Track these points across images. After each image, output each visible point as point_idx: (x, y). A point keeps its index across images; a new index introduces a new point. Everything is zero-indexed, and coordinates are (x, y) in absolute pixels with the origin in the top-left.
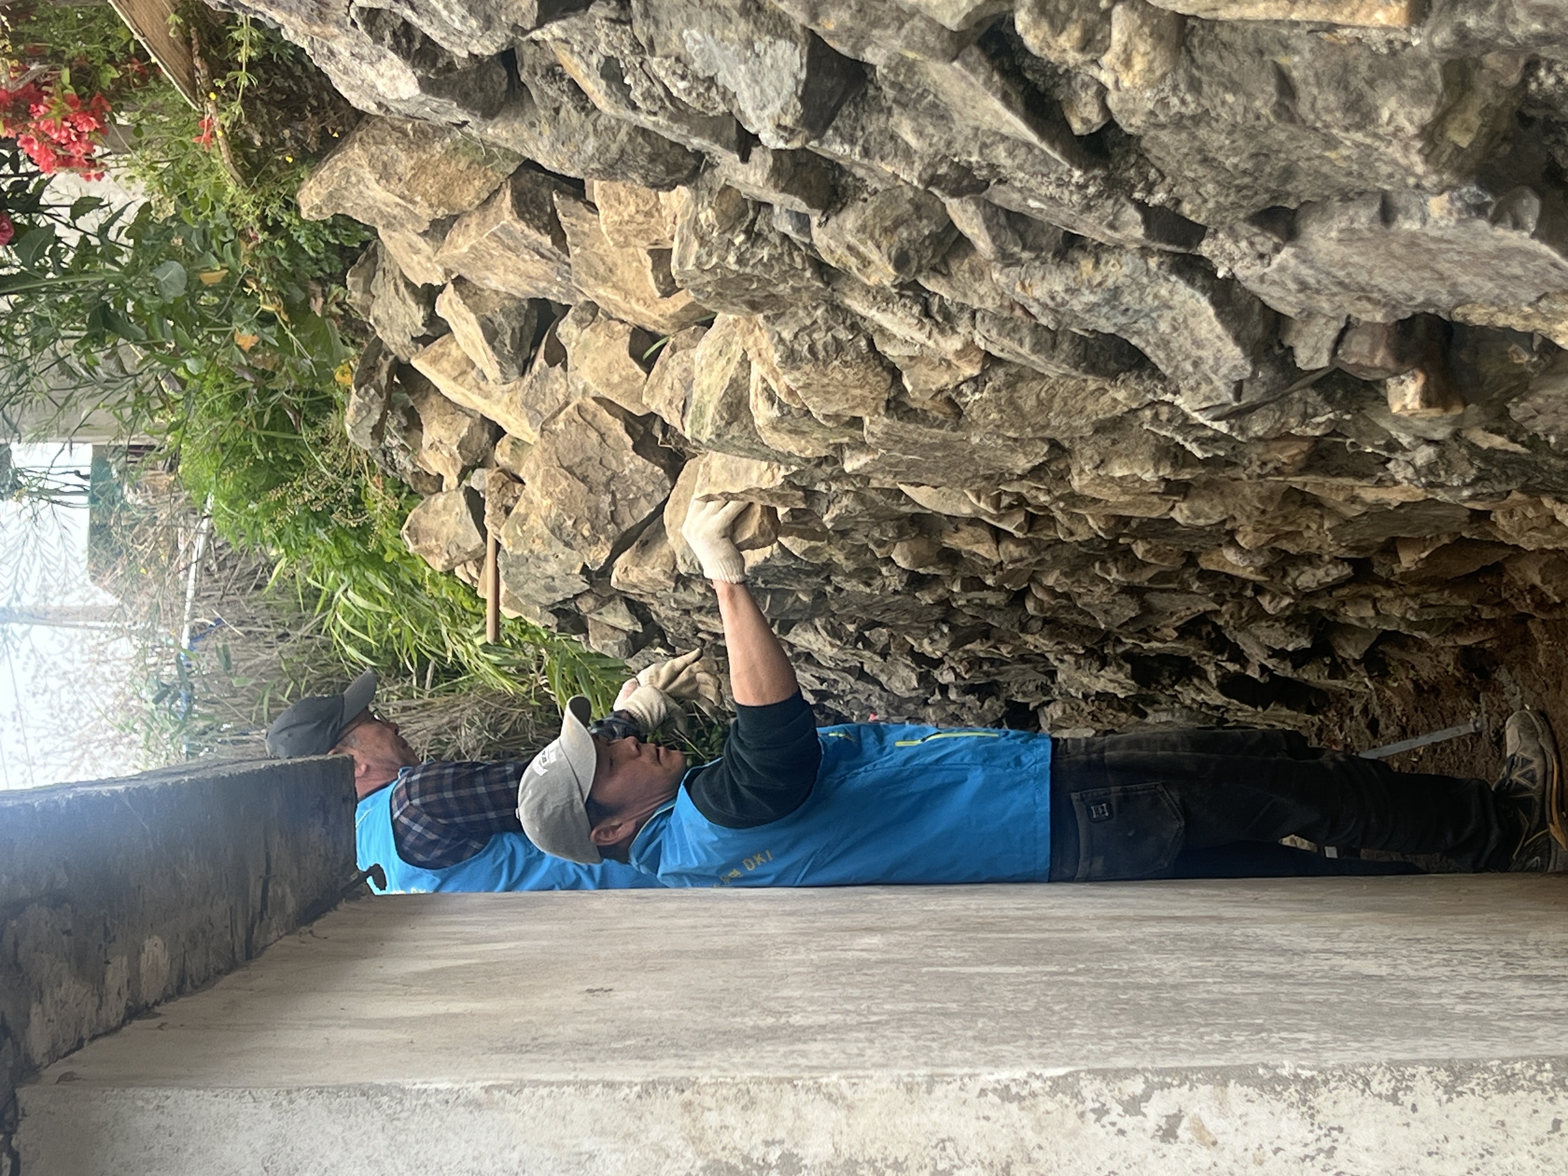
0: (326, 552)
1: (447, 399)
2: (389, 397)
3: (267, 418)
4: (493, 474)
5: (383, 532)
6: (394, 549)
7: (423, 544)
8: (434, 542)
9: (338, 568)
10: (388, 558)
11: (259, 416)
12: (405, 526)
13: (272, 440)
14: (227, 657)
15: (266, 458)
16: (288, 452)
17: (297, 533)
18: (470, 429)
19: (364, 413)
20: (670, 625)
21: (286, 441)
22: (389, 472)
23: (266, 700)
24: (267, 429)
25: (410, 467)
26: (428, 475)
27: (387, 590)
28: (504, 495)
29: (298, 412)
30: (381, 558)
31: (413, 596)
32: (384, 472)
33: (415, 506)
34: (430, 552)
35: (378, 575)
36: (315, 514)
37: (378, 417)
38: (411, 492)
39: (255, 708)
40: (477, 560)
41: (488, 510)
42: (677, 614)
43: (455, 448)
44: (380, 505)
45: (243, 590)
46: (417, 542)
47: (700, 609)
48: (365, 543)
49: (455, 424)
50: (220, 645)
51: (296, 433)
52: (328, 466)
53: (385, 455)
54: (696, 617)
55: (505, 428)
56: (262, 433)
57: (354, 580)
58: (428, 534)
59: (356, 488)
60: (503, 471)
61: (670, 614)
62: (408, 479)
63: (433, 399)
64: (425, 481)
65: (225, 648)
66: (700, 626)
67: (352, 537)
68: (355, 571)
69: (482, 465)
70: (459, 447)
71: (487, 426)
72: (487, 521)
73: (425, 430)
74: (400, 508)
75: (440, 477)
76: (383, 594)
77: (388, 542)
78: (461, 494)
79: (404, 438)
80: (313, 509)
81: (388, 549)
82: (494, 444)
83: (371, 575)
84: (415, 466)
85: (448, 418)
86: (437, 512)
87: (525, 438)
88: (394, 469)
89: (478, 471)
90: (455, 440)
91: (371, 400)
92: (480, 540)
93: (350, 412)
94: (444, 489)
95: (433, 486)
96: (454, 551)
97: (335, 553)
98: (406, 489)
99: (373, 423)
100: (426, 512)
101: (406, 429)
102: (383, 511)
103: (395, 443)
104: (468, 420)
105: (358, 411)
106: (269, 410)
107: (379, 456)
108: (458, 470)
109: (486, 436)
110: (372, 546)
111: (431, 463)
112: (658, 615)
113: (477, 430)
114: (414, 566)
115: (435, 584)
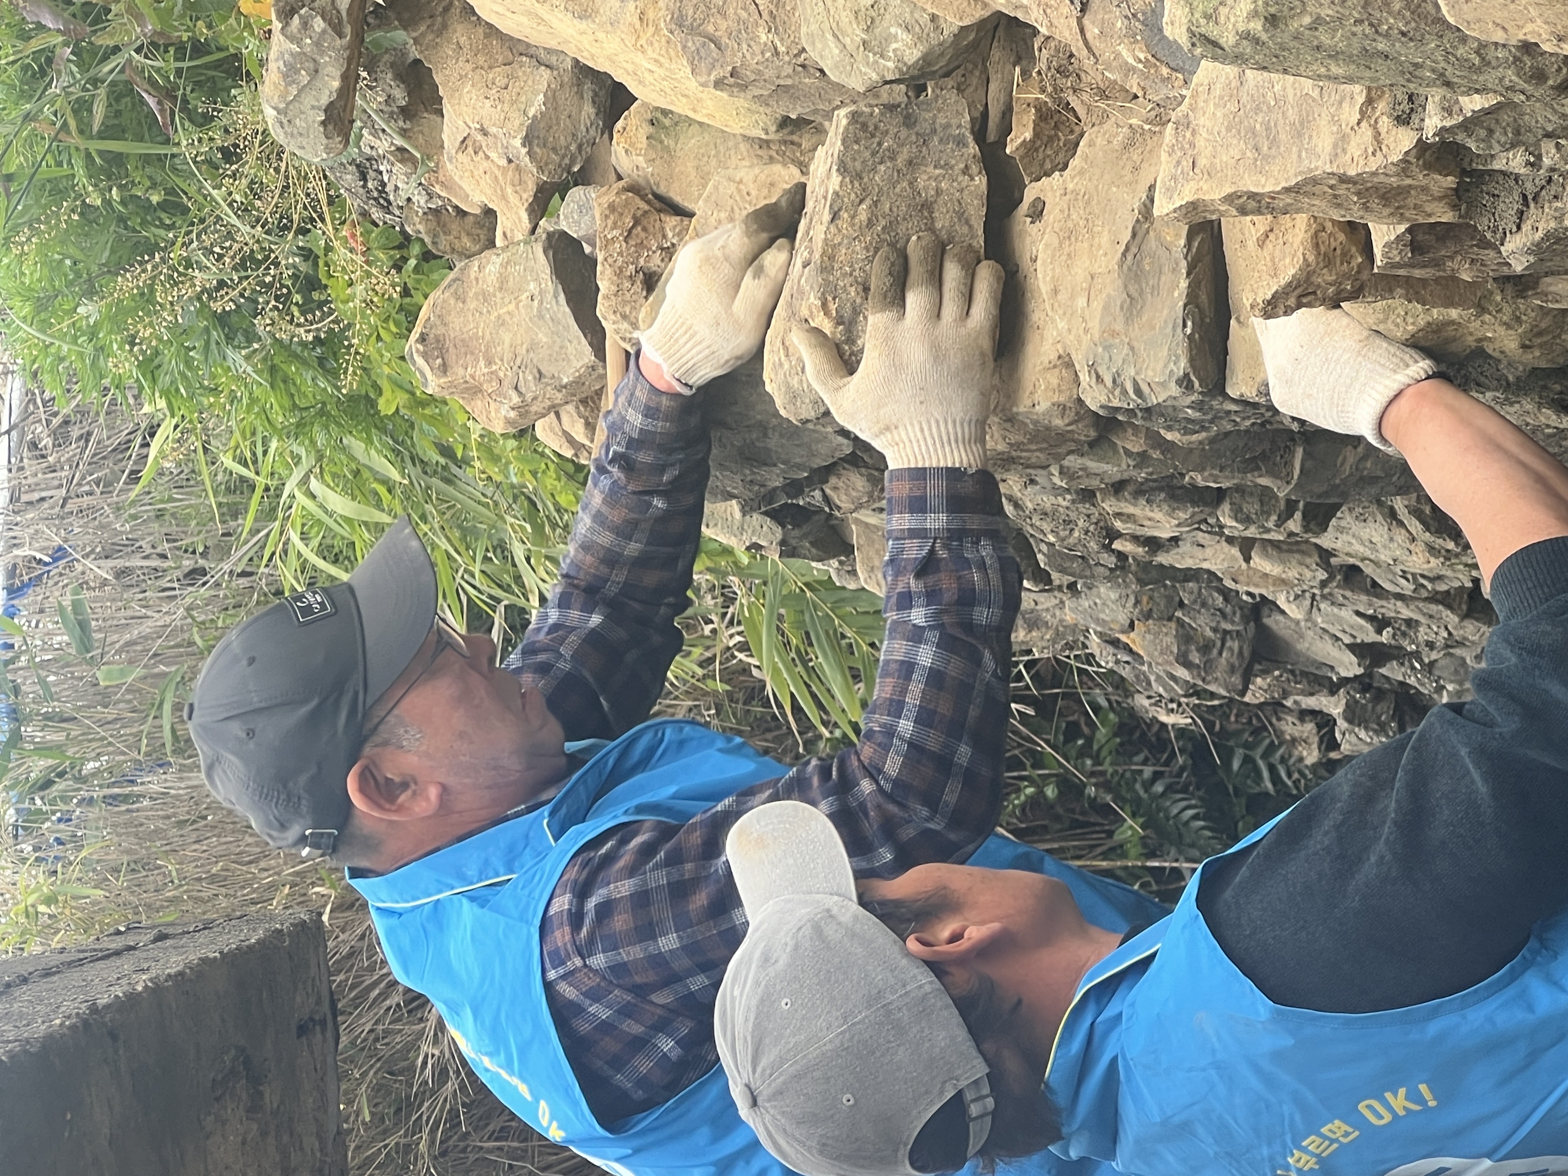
0: (253, 400)
1: (492, 30)
2: (359, 38)
3: (99, 111)
4: (612, 197)
5: (371, 349)
6: (397, 385)
7: (458, 372)
8: (482, 368)
9: (285, 433)
10: (387, 405)
11: (81, 108)
12: (415, 335)
13: (117, 160)
14: (83, 625)
15: (108, 203)
16: (154, 186)
17: (188, 362)
18: (551, 99)
19: (304, 77)
20: (1046, 526)
21: (146, 159)
22: (376, 214)
23: (167, 707)
24: (102, 136)
25: (420, 199)
26: (461, 213)
27: (394, 474)
28: (641, 245)
29: (168, 93)
30: (373, 404)
31: (448, 481)
32: (365, 214)
33: (435, 285)
34: (474, 391)
35: (369, 441)
36: (222, 319)
37: (336, 84)
38: (427, 256)
39: (145, 728)
40: (584, 401)
41: (605, 283)
42: (1063, 502)
43: (517, 142)
44: (359, 288)
45: (107, 484)
46: (444, 369)
47: (1118, 488)
48: (333, 374)
49: (514, 89)
50: (67, 602)
51: (167, 141)
52: (244, 210)
53: (364, 177)
54: (1109, 505)
55: (633, 88)
56: (95, 146)
57: (320, 458)
58: (467, 347)
59: (308, 254)
60: (634, 189)
61: (1048, 501)
62: (416, 227)
63: (460, 33)
64: (454, 227)
65: (77, 606)
66: (1118, 525)
67: (305, 363)
68: (321, 440)
69: (583, 178)
70: (527, 141)
71: (588, 86)
72: (602, 309)
73: (447, 108)
74: (406, 292)
75: (490, 213)
76: (386, 482)
77: (384, 371)
78: (539, 249)
79: (404, 133)
80: (217, 307)
81: (385, 385)
82: (608, 128)
83: (357, 445)
84: (430, 196)
85: (498, 75)
86: (485, 297)
87: (681, 108)
88: (387, 208)
89: (576, 193)
90: (518, 125)
91: (317, 44)
92: (588, 356)
93: (272, 76)
94: (499, 242)
95: (476, 240)
96: (530, 388)
97: (274, 402)
98: (416, 249)
99: (325, 101)
100: (460, 298)
101: (406, 113)
102: (369, 303)
103: (383, 146)
104: (545, 74)
105: (290, 73)
106: (102, 91)
107: (350, 178)
108: (528, 195)
109: (589, 110)
110: (350, 382)
111: (467, 185)
112: (1017, 505)
113: (567, 97)
114: (443, 420)
115: (495, 459)
